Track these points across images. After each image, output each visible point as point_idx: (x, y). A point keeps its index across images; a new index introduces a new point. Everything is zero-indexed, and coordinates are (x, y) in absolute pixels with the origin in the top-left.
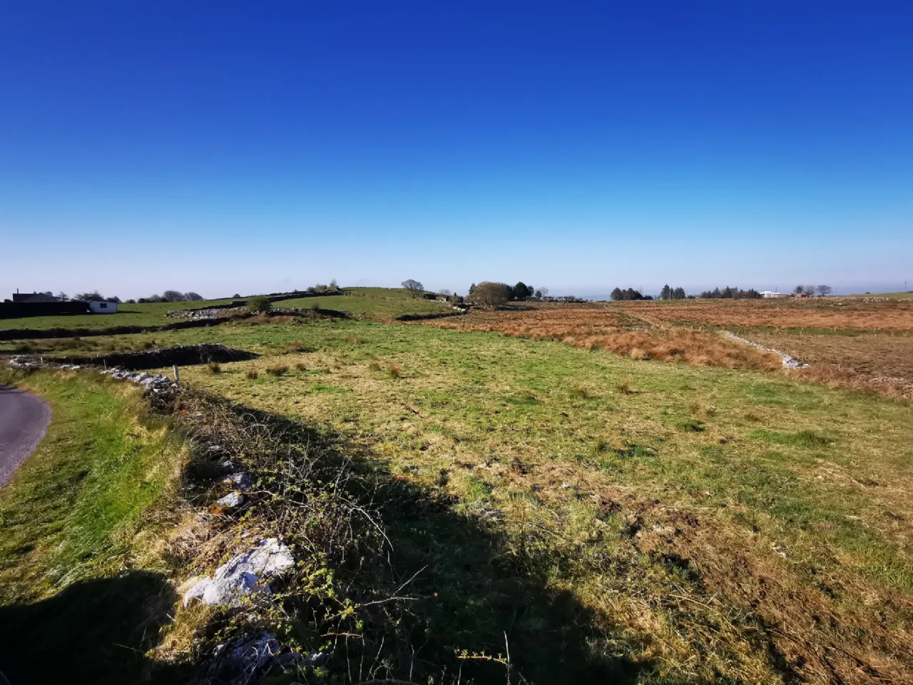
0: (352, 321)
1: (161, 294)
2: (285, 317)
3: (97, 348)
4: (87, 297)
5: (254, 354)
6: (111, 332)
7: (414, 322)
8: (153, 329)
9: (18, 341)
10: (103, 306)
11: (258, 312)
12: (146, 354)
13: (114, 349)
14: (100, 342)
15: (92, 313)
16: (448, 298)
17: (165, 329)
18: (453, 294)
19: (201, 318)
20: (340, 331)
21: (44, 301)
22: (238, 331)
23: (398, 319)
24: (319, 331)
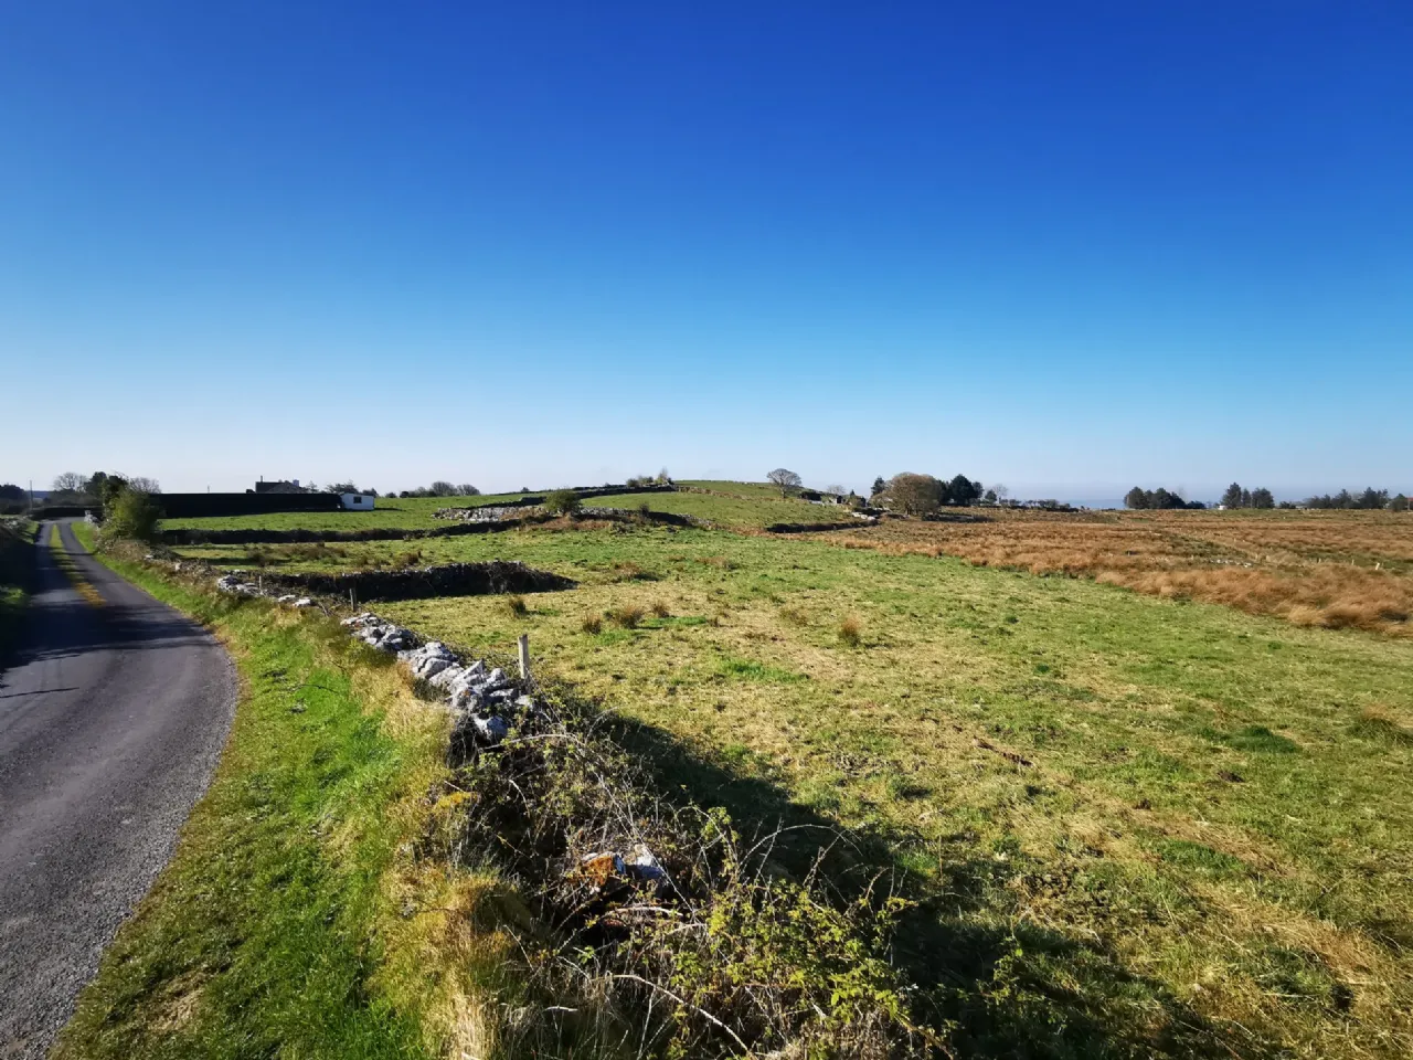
0: (698, 531)
1: (428, 487)
2: (599, 522)
3: (344, 560)
4: (339, 488)
5: (569, 581)
6: (363, 537)
7: (794, 535)
8: (418, 535)
9: (251, 546)
10: (358, 500)
11: (559, 514)
12: (412, 573)
13: (366, 563)
14: (351, 551)
15: (344, 510)
16: (840, 499)
17: (435, 534)
18: (848, 493)
19: (481, 520)
20: (685, 546)
21: (280, 491)
22: (534, 542)
23: (769, 530)
24: (650, 546)
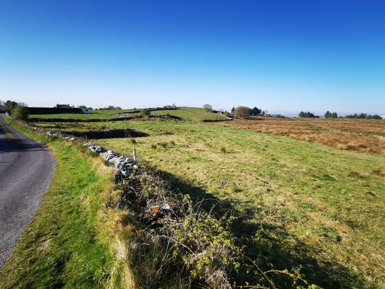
0: (183, 121)
1: (107, 107)
2: (156, 118)
3: (84, 127)
4: (81, 107)
5: (148, 134)
6: (89, 121)
7: (210, 123)
8: (105, 121)
9: (56, 123)
10: (87, 110)
11: (145, 115)
12: (104, 131)
13: (90, 128)
14: (85, 125)
15: (83, 113)
16: (223, 113)
17: (110, 120)
18: (225, 111)
19: (122, 117)
20: (179, 125)
21: (64, 107)
22: (138, 123)
23: (203, 121)
24: (170, 125)
